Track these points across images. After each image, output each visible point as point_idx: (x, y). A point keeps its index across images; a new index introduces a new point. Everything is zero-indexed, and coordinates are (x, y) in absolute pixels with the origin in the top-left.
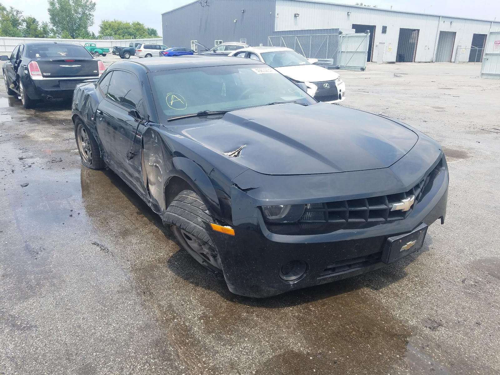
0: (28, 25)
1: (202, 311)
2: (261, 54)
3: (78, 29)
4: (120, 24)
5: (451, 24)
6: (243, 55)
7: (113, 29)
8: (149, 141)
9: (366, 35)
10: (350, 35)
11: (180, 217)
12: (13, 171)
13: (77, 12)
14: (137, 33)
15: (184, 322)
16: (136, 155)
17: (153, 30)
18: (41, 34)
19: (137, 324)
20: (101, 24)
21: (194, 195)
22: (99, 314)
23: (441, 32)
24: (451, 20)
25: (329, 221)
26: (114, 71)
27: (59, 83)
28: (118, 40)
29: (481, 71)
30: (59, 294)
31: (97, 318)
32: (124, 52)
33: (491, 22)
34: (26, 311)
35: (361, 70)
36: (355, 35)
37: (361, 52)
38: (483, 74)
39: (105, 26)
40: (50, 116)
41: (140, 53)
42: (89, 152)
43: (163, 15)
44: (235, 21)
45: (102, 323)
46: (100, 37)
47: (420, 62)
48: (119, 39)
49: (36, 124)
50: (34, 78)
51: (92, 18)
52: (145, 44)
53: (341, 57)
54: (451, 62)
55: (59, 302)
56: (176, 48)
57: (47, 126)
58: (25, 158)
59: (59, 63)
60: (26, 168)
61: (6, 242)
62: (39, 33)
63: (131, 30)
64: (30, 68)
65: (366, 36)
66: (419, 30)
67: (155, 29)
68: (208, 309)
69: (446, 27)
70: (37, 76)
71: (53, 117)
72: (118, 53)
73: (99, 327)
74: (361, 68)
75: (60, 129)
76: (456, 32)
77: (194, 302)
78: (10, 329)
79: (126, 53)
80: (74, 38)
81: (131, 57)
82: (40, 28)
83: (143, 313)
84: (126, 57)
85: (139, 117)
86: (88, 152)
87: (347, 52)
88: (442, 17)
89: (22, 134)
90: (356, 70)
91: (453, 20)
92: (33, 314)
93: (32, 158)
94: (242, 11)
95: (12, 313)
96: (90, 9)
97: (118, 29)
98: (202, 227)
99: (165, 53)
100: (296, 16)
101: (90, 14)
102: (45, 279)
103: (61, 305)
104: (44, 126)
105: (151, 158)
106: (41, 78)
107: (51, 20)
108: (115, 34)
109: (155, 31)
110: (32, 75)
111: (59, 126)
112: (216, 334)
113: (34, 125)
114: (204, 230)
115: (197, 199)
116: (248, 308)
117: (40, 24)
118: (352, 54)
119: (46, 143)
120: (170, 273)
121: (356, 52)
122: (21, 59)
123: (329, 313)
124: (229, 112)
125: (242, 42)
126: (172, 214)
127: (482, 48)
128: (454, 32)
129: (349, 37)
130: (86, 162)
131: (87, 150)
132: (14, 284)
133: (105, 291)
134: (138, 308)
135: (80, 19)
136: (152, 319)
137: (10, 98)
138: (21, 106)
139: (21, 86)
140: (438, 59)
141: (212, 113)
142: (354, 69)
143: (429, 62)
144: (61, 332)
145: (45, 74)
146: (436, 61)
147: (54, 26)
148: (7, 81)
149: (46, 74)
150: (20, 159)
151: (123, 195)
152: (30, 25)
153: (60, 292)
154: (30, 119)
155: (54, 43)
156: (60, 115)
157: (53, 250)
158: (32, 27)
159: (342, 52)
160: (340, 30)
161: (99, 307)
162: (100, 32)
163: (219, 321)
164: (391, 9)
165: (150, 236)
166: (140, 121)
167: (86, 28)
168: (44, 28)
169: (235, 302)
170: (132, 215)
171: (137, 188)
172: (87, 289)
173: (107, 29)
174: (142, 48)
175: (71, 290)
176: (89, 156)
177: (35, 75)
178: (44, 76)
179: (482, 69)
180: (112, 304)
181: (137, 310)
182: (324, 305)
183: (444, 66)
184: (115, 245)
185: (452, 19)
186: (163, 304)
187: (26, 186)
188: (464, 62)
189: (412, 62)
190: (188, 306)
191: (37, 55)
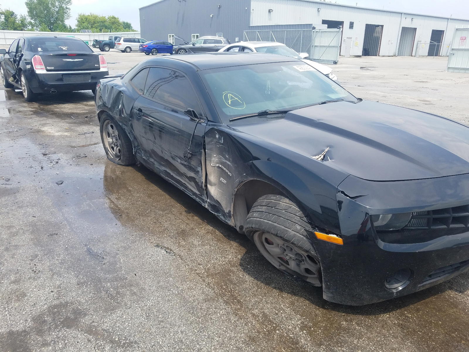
0: (6, 18)
1: (300, 320)
2: (255, 48)
3: (55, 22)
4: (96, 17)
5: (412, 20)
6: (237, 50)
7: (89, 23)
8: (212, 141)
9: (338, 30)
10: (323, 30)
11: (276, 224)
12: (42, 168)
13: (54, 6)
14: (113, 27)
15: (286, 333)
16: (194, 155)
17: (127, 23)
18: (20, 27)
19: (240, 337)
20: (78, 17)
21: (287, 200)
22: (196, 326)
23: (403, 28)
24: (412, 17)
25: (432, 227)
26: (150, 68)
27: (62, 76)
28: (96, 34)
29: (448, 65)
30: (144, 304)
31: (196, 331)
32: (104, 45)
33: (448, 19)
34: (118, 325)
35: (334, 63)
36: (328, 30)
37: (333, 47)
38: (449, 68)
39: (82, 19)
40: (55, 110)
41: (120, 46)
42: (117, 148)
43: (140, 9)
44: (211, 16)
45: (203, 337)
46: (78, 31)
47: (383, 56)
48: (97, 32)
49: (45, 118)
50: (38, 72)
51: (68, 12)
52: (125, 37)
53: (314, 51)
54: (412, 56)
55: (149, 314)
56: (155, 41)
57: (57, 120)
58: (49, 154)
59: (60, 56)
60: (54, 164)
61: (67, 246)
62: (18, 26)
63: (107, 24)
64: (34, 62)
65: (339, 32)
66: (383, 26)
67: (129, 22)
68: (304, 318)
69: (407, 23)
70: (40, 70)
71: (59, 111)
72: (98, 46)
73: (202, 342)
74: (334, 62)
75: (71, 123)
76: (416, 28)
77: (288, 310)
78: (110, 346)
79: (105, 46)
80: (52, 31)
81: (111, 50)
82: (18, 22)
83: (240, 324)
84: (106, 49)
85: (196, 116)
86: (115, 148)
87: (320, 46)
88: (404, 14)
89: (36, 128)
90: (329, 63)
91: (414, 17)
92: (127, 328)
93: (55, 154)
94: (219, 7)
95: (104, 327)
96: (67, 2)
97: (94, 23)
98: (303, 235)
99: (144, 46)
100: (270, 11)
101: (67, 8)
102: (122, 287)
103: (151, 317)
104: (54, 120)
105: (213, 159)
106: (44, 72)
107: (29, 13)
108: (92, 27)
109: (130, 25)
110: (36, 69)
111: (68, 120)
112: (326, 346)
113: (43, 118)
114: (305, 238)
115: (291, 206)
116: (344, 315)
117: (19, 17)
118: (324, 49)
119: (63, 138)
120: (247, 278)
121: (329, 47)
122: (22, 53)
123: (427, 320)
124: (289, 112)
125: (218, 36)
126: (265, 220)
127: (440, 43)
128: (415, 28)
129: (322, 32)
130: (113, 158)
131: (113, 146)
132: (93, 294)
133: (191, 299)
134: (233, 318)
135: (58, 12)
136: (254, 331)
137: (7, 91)
138: (23, 100)
139: (23, 79)
140: (400, 53)
141: (273, 112)
142: (327, 63)
143: (392, 56)
144: (164, 348)
145: (48, 68)
146: (398, 56)
147: (32, 19)
148: (4, 75)
149: (50, 68)
150: (44, 155)
151: (163, 193)
152: (8, 18)
153: (145, 302)
154: (36, 113)
155: (54, 37)
156: (65, 108)
157: (117, 254)
158: (10, 20)
159: (316, 46)
160: (313, 25)
161: (192, 319)
162: (77, 26)
163: (322, 332)
164: (356, 5)
165: (209, 236)
166: (197, 121)
167: (63, 21)
168: (22, 21)
169: (327, 309)
170: (181, 214)
171: (186, 187)
172: (171, 297)
173: (84, 23)
174: (122, 42)
175: (155, 300)
176: (117, 151)
177: (39, 69)
178: (48, 70)
179: (448, 63)
180: (204, 314)
181: (233, 321)
182: (418, 310)
183: (405, 60)
184: (179, 247)
185: (413, 15)
186: (256, 313)
187: (61, 183)
188: (423, 56)
189: (377, 56)
190: (283, 315)
191: (39, 49)
